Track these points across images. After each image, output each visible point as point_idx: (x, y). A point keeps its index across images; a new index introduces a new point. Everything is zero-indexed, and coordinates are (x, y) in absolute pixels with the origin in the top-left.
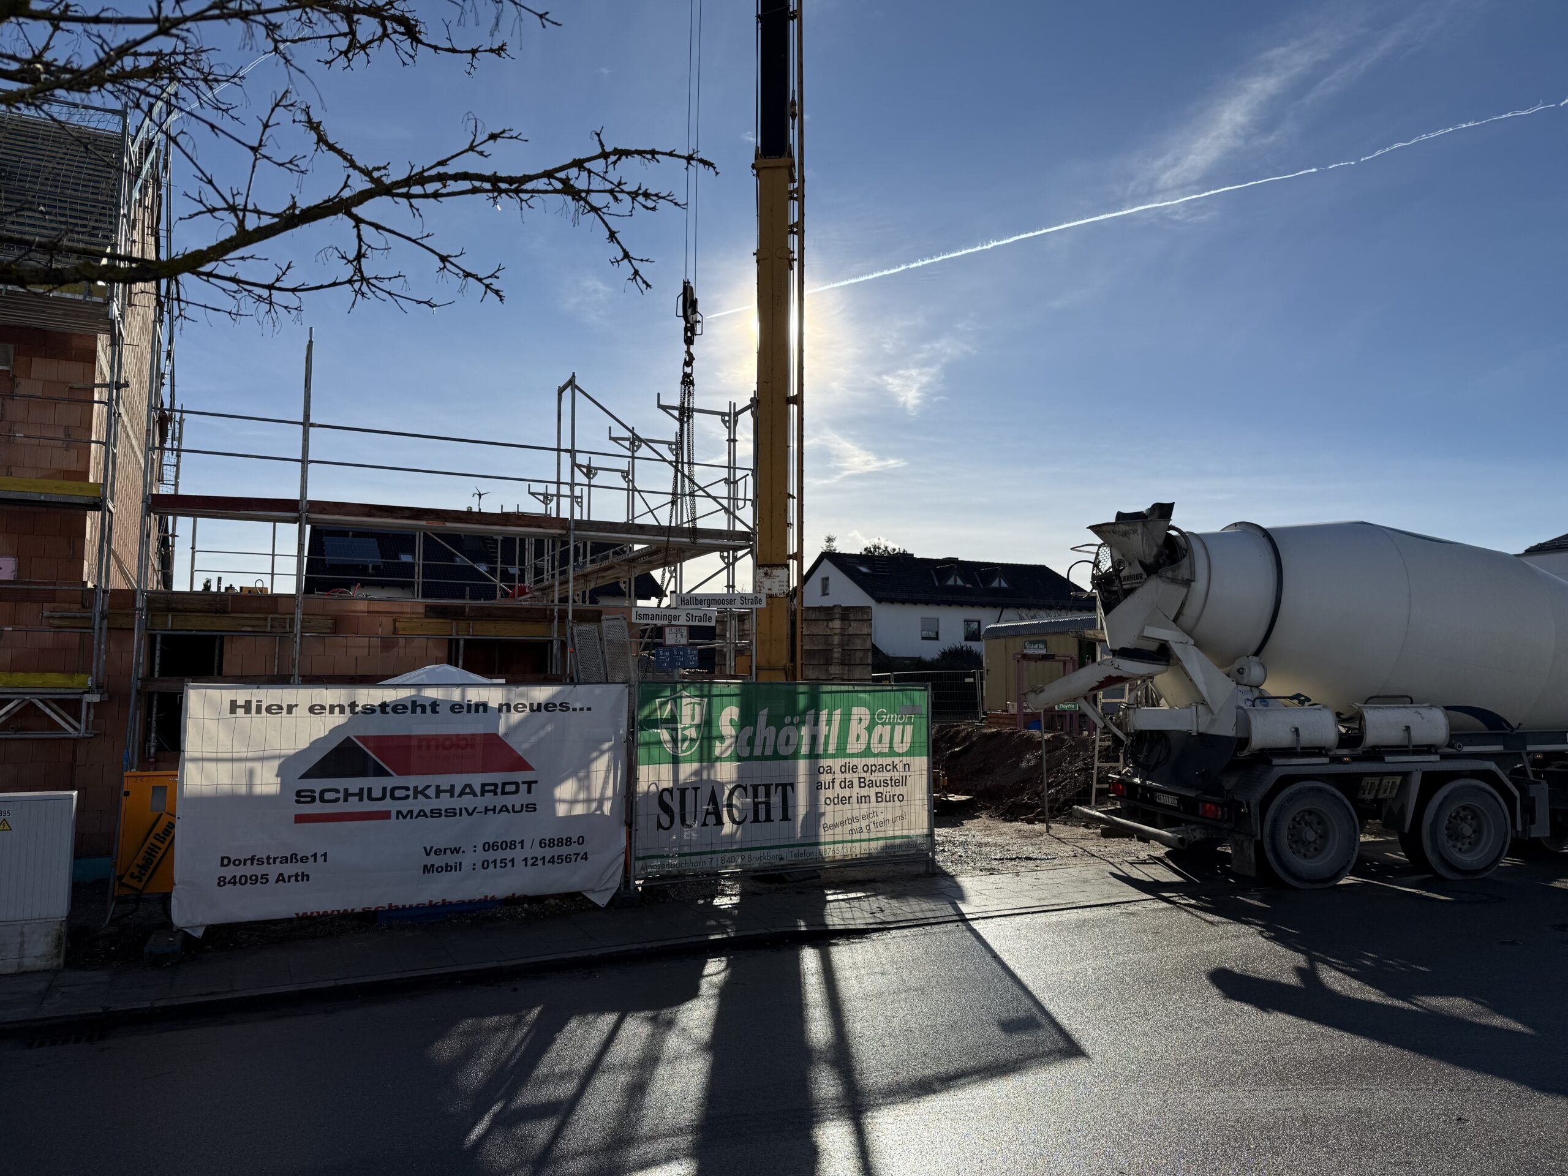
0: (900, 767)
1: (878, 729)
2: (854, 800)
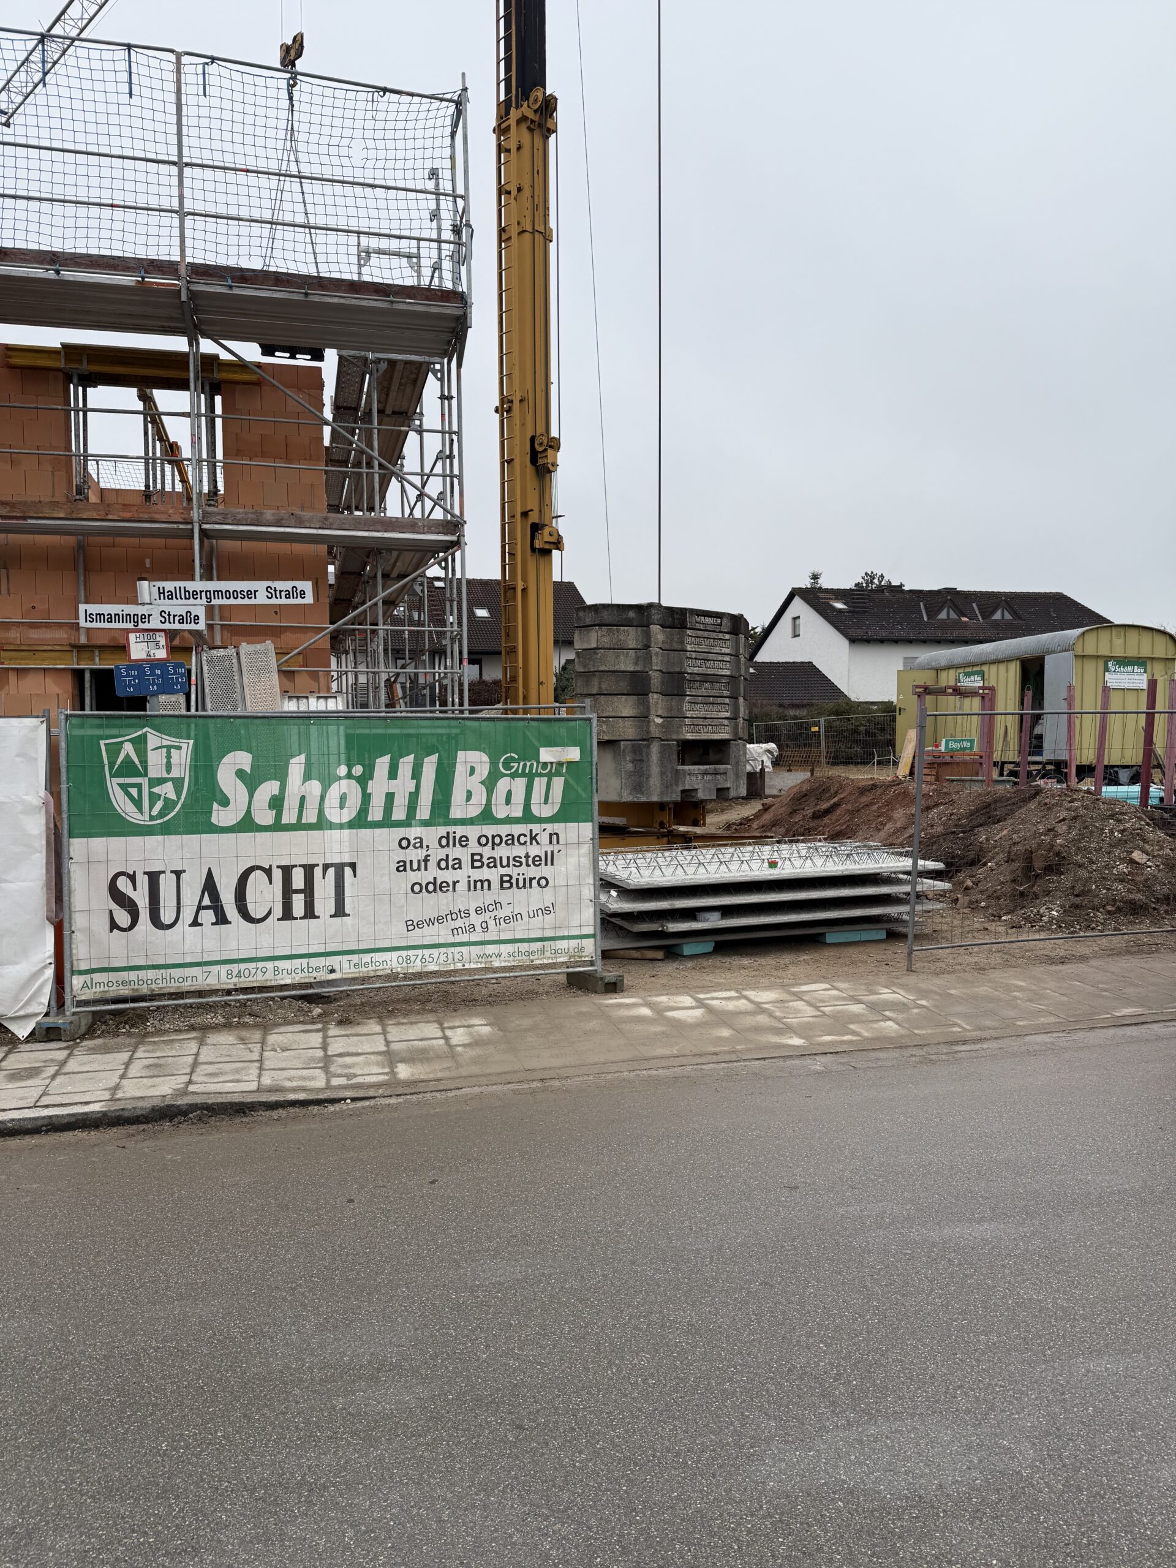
0: (544, 838)
1: (503, 785)
2: (462, 887)
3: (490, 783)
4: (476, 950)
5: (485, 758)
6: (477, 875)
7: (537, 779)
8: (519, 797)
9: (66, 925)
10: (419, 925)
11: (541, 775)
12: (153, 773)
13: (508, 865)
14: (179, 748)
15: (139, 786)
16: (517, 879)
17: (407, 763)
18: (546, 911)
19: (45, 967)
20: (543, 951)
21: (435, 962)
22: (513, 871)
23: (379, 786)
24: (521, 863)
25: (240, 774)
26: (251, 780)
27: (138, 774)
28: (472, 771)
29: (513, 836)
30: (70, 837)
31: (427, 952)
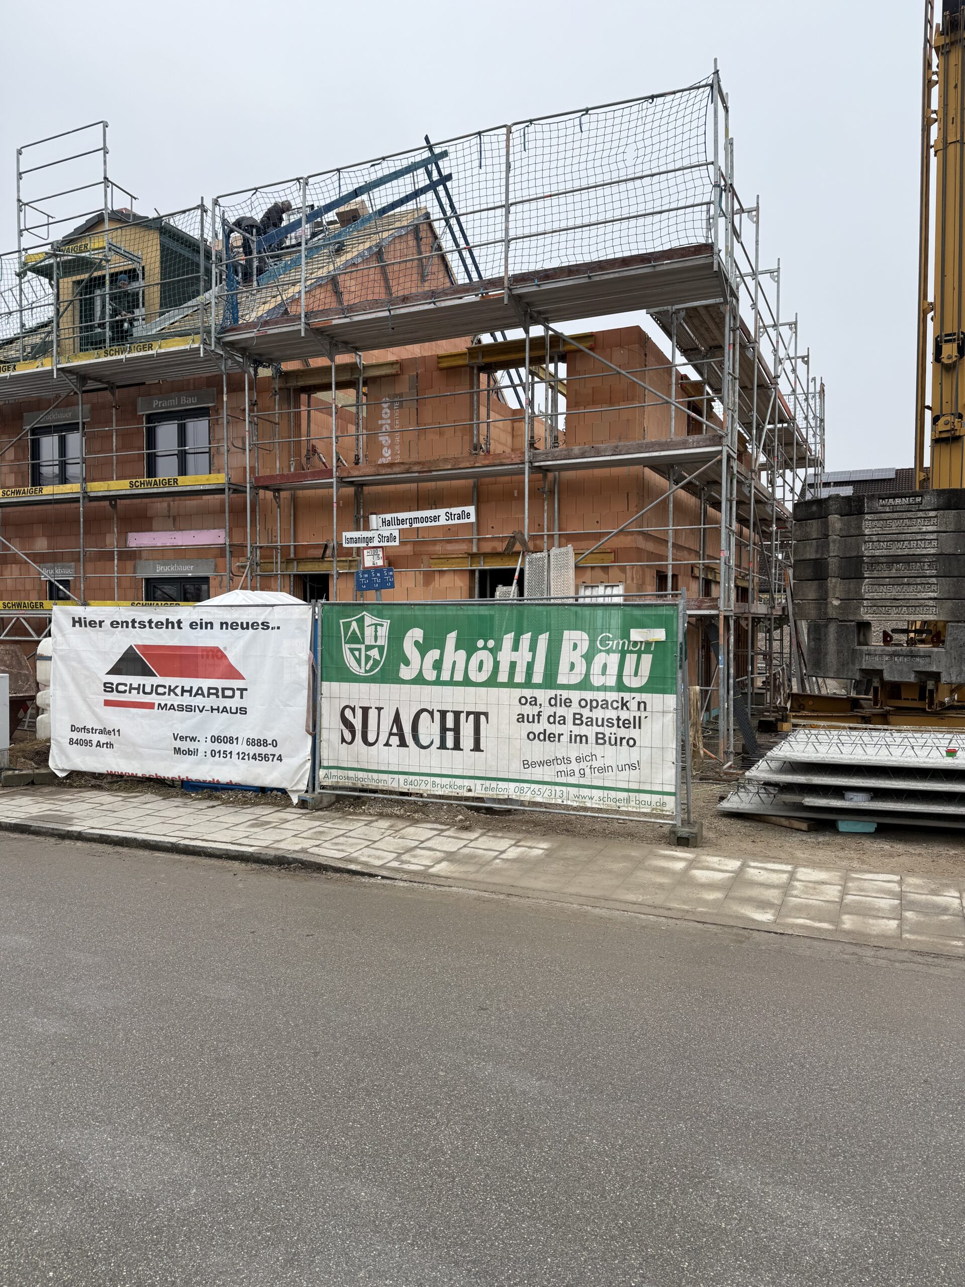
3: (589, 658)
4: (573, 791)
5: (585, 636)
6: (576, 730)
7: (628, 655)
8: (613, 669)
9: (318, 737)
10: (533, 764)
11: (631, 652)
12: (367, 642)
13: (603, 725)
14: (382, 625)
15: (359, 650)
16: (610, 738)
17: (526, 638)
18: (632, 767)
19: (306, 761)
20: (628, 800)
21: (542, 795)
22: (607, 731)
23: (506, 656)
24: (613, 725)
25: (416, 643)
26: (423, 649)
27: (358, 642)
28: (575, 647)
29: (607, 701)
30: (322, 680)
31: (536, 787)
